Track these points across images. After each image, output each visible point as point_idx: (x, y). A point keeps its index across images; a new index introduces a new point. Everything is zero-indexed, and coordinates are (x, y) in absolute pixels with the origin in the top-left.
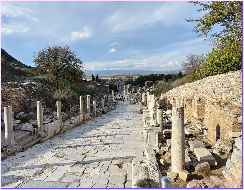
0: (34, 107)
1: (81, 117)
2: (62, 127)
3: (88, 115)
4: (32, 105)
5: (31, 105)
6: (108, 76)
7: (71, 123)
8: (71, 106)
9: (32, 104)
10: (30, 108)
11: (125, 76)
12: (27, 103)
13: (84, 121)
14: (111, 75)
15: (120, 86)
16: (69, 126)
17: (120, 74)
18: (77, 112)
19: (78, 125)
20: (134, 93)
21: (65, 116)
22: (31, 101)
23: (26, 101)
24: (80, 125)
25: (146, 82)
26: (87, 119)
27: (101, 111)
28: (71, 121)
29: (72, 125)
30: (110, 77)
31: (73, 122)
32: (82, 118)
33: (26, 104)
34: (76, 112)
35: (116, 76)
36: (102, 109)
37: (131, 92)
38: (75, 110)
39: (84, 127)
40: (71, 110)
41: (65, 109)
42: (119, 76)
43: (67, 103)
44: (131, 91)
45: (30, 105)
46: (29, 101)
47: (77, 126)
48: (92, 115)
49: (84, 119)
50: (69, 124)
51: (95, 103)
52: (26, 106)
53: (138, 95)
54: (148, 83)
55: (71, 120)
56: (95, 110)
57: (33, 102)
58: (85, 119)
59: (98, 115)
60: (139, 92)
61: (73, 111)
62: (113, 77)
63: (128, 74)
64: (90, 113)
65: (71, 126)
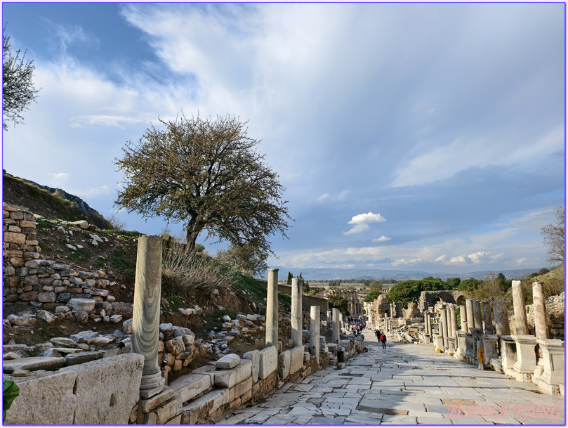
0: (58, 294)
1: (269, 359)
2: (148, 405)
3: (295, 357)
4: (50, 288)
5: (46, 288)
6: (322, 282)
7: (218, 386)
8: (227, 317)
9: (49, 280)
10: (37, 301)
11: (361, 282)
12: (29, 275)
13: (281, 383)
14: (329, 280)
15: (353, 303)
16: (201, 403)
17: (349, 278)
18: (251, 340)
19: (253, 397)
20: (397, 317)
21: (193, 348)
22: (48, 265)
23: (29, 268)
24: (264, 401)
25: (423, 293)
26: (292, 372)
27: (333, 352)
28: (219, 373)
29: (219, 398)
30: (328, 284)
31: (230, 379)
32: (274, 367)
33: (27, 279)
34: (248, 339)
35: (341, 281)
36: (335, 345)
37: (389, 316)
38: (245, 329)
39: (287, 416)
40: (229, 329)
41: (204, 325)
42: (349, 282)
43: (216, 307)
44: (388, 312)
45: (43, 285)
46: (42, 265)
47: (248, 404)
48: (308, 358)
49: (279, 372)
50: (205, 393)
51: (316, 313)
52: (20, 291)
53: (407, 324)
54: (427, 295)
55: (218, 369)
56: (316, 343)
57: (58, 271)
58: (285, 373)
59: (326, 364)
60: (410, 316)
61: (235, 335)
62: (333, 284)
63: (368, 277)
64: (301, 349)
65: (216, 405)
